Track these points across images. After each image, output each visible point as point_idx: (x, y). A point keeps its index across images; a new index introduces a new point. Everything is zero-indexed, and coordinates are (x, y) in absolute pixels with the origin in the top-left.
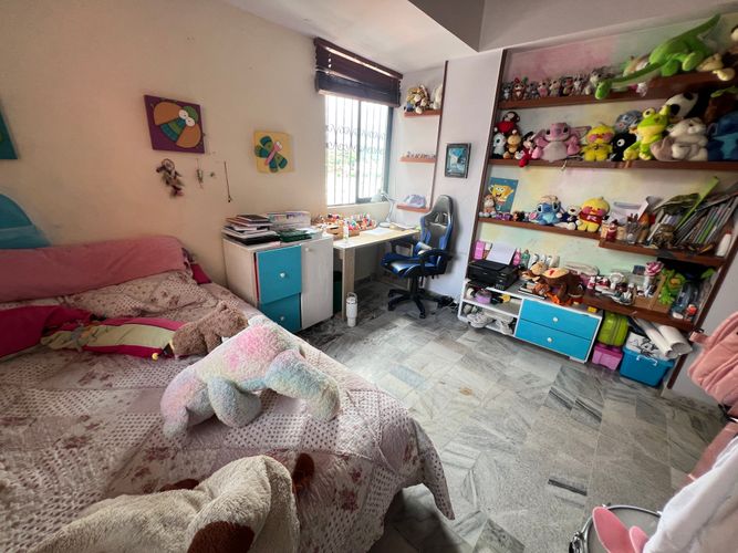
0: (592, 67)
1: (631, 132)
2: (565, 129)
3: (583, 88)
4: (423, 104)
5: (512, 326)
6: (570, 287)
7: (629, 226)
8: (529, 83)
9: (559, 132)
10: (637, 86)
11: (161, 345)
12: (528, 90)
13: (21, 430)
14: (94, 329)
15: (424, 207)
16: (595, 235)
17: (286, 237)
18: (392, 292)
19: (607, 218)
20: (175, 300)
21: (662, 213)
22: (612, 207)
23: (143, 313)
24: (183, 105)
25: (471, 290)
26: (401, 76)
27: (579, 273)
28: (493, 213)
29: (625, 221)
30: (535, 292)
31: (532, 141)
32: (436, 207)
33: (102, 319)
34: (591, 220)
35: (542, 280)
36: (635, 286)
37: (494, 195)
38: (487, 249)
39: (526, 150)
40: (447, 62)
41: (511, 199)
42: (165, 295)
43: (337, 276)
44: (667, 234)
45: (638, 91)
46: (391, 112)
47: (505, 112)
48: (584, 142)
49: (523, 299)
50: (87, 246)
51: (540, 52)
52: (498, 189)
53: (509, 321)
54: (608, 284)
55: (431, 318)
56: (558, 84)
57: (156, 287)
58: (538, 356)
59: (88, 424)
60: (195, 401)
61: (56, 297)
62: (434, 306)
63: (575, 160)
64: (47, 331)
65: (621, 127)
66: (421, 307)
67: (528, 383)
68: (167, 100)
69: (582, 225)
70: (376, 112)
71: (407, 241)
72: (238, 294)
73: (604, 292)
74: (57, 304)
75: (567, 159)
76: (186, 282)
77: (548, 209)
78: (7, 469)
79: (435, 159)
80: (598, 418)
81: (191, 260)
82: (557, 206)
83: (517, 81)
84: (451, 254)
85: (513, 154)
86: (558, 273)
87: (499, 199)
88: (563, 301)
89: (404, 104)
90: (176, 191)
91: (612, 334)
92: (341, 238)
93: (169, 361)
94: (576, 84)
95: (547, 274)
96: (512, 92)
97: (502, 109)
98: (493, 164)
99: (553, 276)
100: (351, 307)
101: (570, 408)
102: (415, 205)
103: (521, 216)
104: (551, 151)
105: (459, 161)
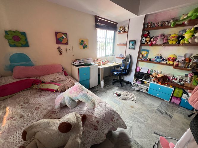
0: (171, 18)
1: (183, 35)
2: (163, 35)
3: (168, 24)
4: (123, 30)
5: (147, 90)
6: (164, 80)
7: (182, 62)
8: (152, 23)
9: (161, 36)
10: (185, 22)
11: (56, 89)
12: (152, 25)
13: (27, 105)
14: (42, 84)
15: (123, 57)
16: (172, 65)
17: (86, 65)
18: (114, 80)
19: (176, 60)
20: (60, 79)
21: (193, 59)
22: (178, 57)
23: (53, 82)
24: (63, 34)
25: (135, 80)
26: (117, 23)
27: (167, 76)
28: (142, 59)
29: (181, 61)
30: (154, 81)
31: (153, 39)
32: (126, 57)
33: (44, 82)
34: (171, 61)
35: (156, 77)
36: (185, 80)
37: (143, 54)
38: (140, 68)
39: (152, 42)
40: (129, 19)
41: (147, 55)
42: (58, 78)
43: (99, 75)
44: (194, 65)
45: (185, 24)
46: (115, 32)
47: (145, 32)
48: (169, 39)
49: (150, 83)
50: (42, 66)
51: (156, 15)
52: (144, 52)
53: (146, 89)
54: (177, 79)
55: (124, 87)
56: (161, 23)
57: (56, 76)
58: (154, 99)
59: (40, 105)
60: (62, 101)
61: (35, 77)
62: (125, 84)
63: (166, 44)
64: (33, 84)
65: (180, 34)
66: (121, 84)
67: (150, 106)
68: (60, 33)
69: (168, 62)
70: (111, 33)
71: (119, 66)
72: (74, 78)
73: (175, 81)
74: (35, 79)
75: (164, 44)
76: (62, 75)
77: (158, 58)
78: (24, 112)
79: (126, 45)
80: (171, 117)
81: (64, 70)
82: (161, 57)
83: (149, 23)
84: (130, 70)
85: (148, 43)
86: (160, 76)
87: (144, 55)
88: (162, 84)
89: (118, 31)
90: (61, 54)
91: (178, 93)
92: (100, 65)
93: (57, 93)
94: (166, 23)
95: (157, 76)
96: (147, 26)
97: (145, 31)
98: (142, 46)
99: (159, 76)
100: (102, 83)
101: (163, 114)
102: (120, 57)
103: (150, 60)
104: (159, 42)
105: (133, 45)
